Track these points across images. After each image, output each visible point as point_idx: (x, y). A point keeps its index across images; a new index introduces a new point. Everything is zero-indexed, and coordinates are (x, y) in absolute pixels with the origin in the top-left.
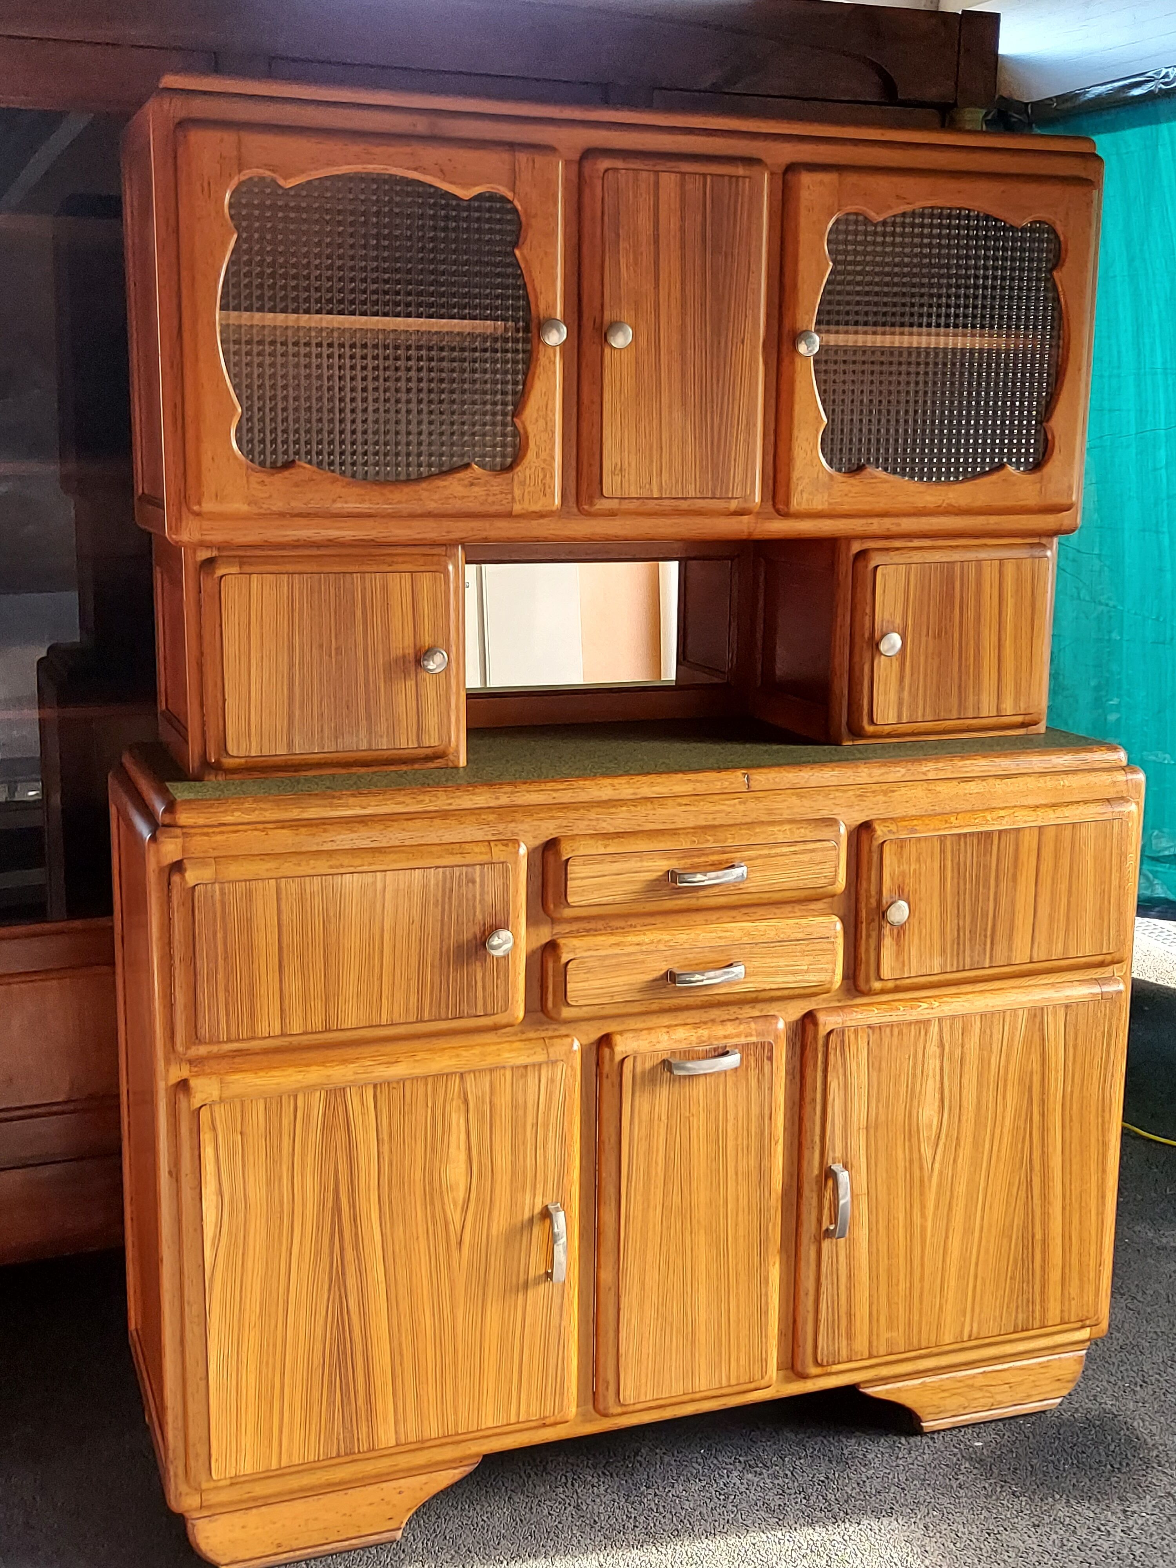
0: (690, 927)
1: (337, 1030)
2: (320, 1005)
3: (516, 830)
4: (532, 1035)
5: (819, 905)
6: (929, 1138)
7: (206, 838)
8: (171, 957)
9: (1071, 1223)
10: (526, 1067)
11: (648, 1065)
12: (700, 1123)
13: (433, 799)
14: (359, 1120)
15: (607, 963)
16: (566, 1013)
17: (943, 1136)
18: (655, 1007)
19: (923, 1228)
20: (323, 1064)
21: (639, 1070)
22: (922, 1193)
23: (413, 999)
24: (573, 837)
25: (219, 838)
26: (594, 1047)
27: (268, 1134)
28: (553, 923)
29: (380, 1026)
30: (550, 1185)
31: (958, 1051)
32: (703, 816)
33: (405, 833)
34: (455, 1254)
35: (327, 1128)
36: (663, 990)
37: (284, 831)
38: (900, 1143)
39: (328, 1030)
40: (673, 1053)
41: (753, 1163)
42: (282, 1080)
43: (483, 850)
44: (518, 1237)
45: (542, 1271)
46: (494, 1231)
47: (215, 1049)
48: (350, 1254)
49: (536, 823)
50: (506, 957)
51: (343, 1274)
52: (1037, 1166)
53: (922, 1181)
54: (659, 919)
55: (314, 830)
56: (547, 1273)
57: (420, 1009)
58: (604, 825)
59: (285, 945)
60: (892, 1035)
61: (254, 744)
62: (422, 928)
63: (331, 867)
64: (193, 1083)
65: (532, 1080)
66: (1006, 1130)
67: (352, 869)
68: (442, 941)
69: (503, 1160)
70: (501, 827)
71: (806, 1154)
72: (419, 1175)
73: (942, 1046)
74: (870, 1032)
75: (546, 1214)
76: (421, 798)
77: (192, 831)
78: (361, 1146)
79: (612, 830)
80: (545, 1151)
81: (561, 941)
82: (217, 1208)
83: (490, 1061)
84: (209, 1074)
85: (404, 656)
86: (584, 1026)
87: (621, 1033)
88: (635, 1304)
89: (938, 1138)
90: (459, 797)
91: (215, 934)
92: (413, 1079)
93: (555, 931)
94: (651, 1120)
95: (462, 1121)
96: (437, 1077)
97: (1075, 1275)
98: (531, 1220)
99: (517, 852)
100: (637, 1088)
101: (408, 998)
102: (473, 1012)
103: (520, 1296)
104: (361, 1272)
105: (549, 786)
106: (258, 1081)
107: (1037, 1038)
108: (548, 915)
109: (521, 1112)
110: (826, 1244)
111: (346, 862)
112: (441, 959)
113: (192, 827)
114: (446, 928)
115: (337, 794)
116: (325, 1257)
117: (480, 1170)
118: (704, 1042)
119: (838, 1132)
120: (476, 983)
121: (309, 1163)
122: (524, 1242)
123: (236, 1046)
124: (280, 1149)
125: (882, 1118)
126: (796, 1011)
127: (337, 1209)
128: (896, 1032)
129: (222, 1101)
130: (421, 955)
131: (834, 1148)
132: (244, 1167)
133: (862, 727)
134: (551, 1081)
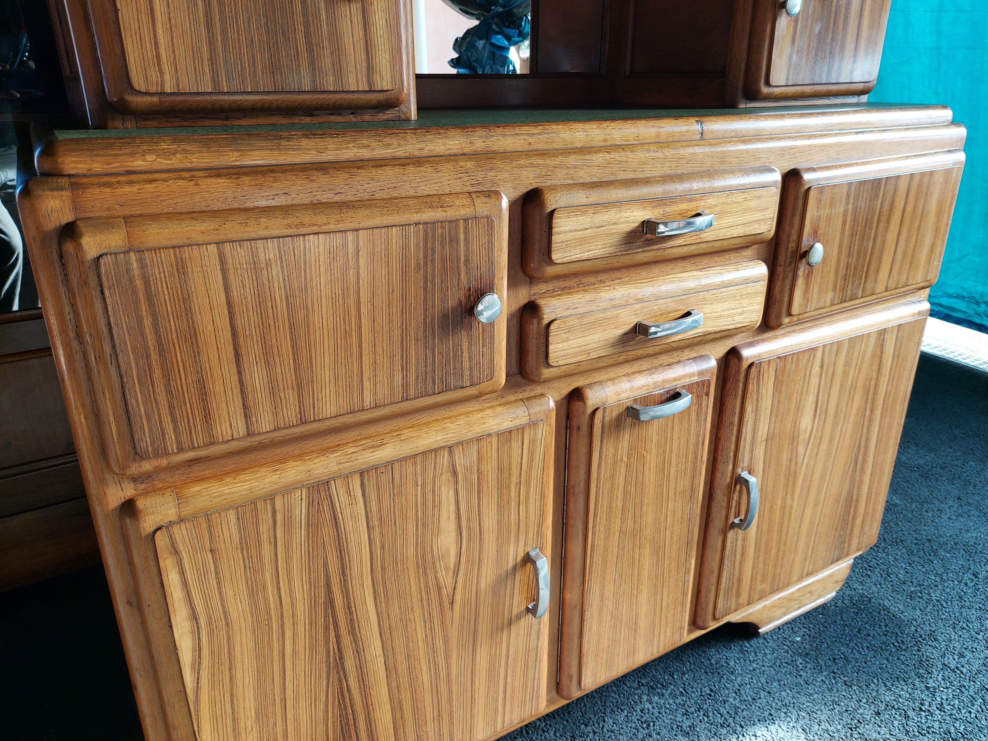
0: (652, 279)
1: (315, 420)
2: (292, 396)
3: (496, 179)
4: (511, 398)
5: (748, 252)
6: (804, 440)
7: (108, 190)
10: (511, 431)
11: (615, 414)
12: (651, 458)
13: (402, 142)
14: (347, 512)
15: (586, 321)
16: (546, 373)
17: (812, 437)
18: (621, 359)
19: (791, 507)
20: (300, 457)
21: (607, 419)
22: (794, 484)
23: (398, 377)
24: (554, 188)
25: (127, 189)
26: (565, 401)
27: (244, 545)
28: (531, 283)
29: (363, 409)
30: (531, 534)
31: (831, 370)
32: (668, 164)
33: (373, 183)
34: (448, 613)
36: (633, 343)
37: (219, 180)
38: (786, 446)
39: (303, 422)
40: (635, 400)
41: (688, 482)
42: (255, 484)
43: (465, 202)
44: (503, 586)
45: (523, 608)
46: (483, 585)
47: (164, 462)
48: (346, 640)
49: (516, 171)
50: (491, 324)
51: (341, 658)
52: (862, 449)
53: (795, 473)
54: (625, 272)
55: (261, 179)
56: (527, 608)
57: (405, 386)
58: (581, 173)
59: (240, 329)
60: (792, 362)
61: (167, 77)
62: (404, 297)
63: (289, 226)
64: (141, 504)
65: (516, 443)
67: (315, 229)
68: (425, 310)
70: (480, 176)
71: (720, 467)
72: (411, 552)
73: (822, 366)
74: (779, 361)
75: (528, 560)
76: (387, 140)
77: (85, 180)
78: (351, 537)
79: (588, 180)
80: (527, 506)
81: (541, 302)
82: (192, 632)
83: (477, 430)
84: (160, 489)
86: (556, 384)
87: (590, 385)
88: (595, 613)
89: (809, 439)
90: (431, 141)
91: (140, 322)
92: (401, 459)
93: (532, 292)
94: (615, 462)
95: (452, 493)
96: (424, 453)
98: (515, 568)
99: (501, 206)
100: (606, 435)
101: (392, 377)
102: (459, 383)
103: (505, 632)
104: (359, 652)
105: (524, 130)
106: (225, 490)
107: (878, 353)
108: (528, 276)
109: (506, 475)
110: (730, 535)
111: (307, 218)
112: (425, 331)
113: (85, 176)
114: (429, 296)
115: (285, 134)
116: (321, 649)
117: (469, 535)
118: (659, 386)
119: (748, 447)
120: (462, 353)
121: (296, 564)
122: (509, 587)
123: (191, 455)
124: (260, 558)
125: (777, 430)
126: (722, 349)
127: (330, 602)
128: (795, 360)
129: (181, 520)
130: (404, 329)
131: (743, 460)
132: (219, 583)
133: (759, 91)
134: (533, 442)
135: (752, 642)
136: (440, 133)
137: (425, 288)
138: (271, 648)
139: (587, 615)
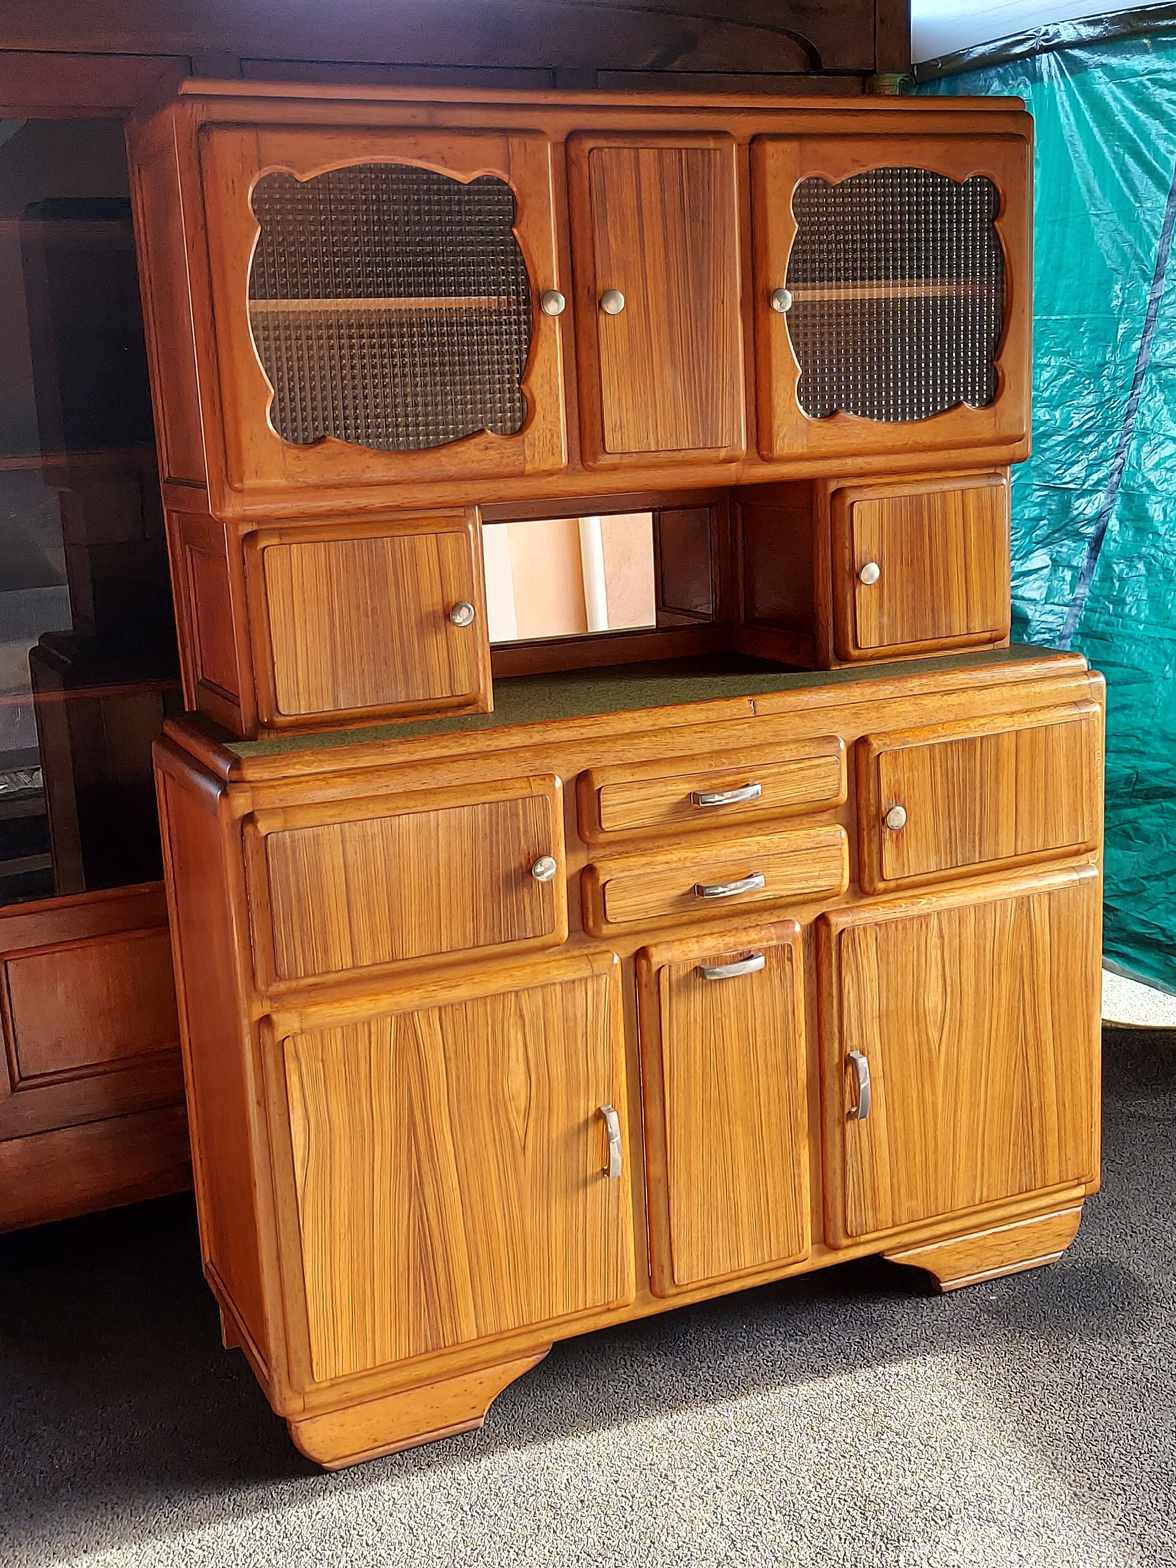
0: (711, 844)
1: (403, 959)
2: (385, 937)
3: (551, 765)
4: (576, 953)
5: (825, 816)
6: (935, 1022)
7: (272, 791)
8: (248, 903)
9: (1063, 1091)
10: (574, 982)
11: (682, 973)
12: (731, 1024)
13: (474, 741)
14: (427, 1041)
15: (640, 881)
16: (606, 930)
17: (947, 1019)
18: (685, 919)
19: (935, 1104)
20: (391, 992)
21: (674, 978)
22: (932, 1075)
23: (470, 926)
24: (603, 769)
25: (284, 790)
26: (632, 960)
27: (346, 1061)
28: (588, 848)
29: (441, 953)
30: (601, 1089)
31: (956, 941)
32: (717, 741)
33: (451, 775)
34: (520, 1158)
35: (399, 1050)
36: (692, 903)
37: (343, 780)
38: (909, 1028)
39: (394, 960)
40: (704, 960)
41: (780, 1056)
42: (355, 1009)
43: (523, 785)
44: (576, 1140)
45: (599, 1169)
46: (554, 1135)
47: (294, 984)
48: (426, 1166)
49: (569, 757)
50: (550, 882)
51: (422, 1184)
52: (1031, 1041)
53: (931, 1062)
54: (683, 839)
55: (370, 777)
56: (603, 1169)
57: (476, 934)
58: (629, 755)
59: (351, 885)
60: (897, 929)
61: (302, 703)
62: (474, 860)
63: (388, 809)
64: (275, 1017)
65: (579, 993)
66: (1003, 1009)
67: (407, 811)
68: (492, 871)
69: (558, 1069)
70: (537, 763)
71: (826, 1045)
72: (484, 1087)
73: (941, 937)
74: (877, 928)
75: (600, 1116)
76: (463, 741)
77: (259, 785)
78: (431, 1065)
79: (637, 759)
80: (595, 1058)
81: (598, 865)
82: (304, 1131)
83: (541, 979)
84: (288, 1009)
85: (434, 612)
86: (622, 942)
87: (656, 945)
88: (683, 1193)
89: (943, 1022)
90: (496, 738)
91: (289, 879)
92: (473, 1000)
93: (591, 856)
94: (688, 1023)
95: (520, 1036)
96: (494, 996)
97: (1070, 1139)
98: (587, 1121)
99: (554, 785)
100: (674, 994)
101: (464, 926)
102: (523, 934)
103: (581, 1192)
104: (437, 1181)
105: (578, 722)
106: (335, 1011)
107: (1025, 924)
108: (584, 842)
109: (572, 1024)
110: (849, 1126)
111: (401, 804)
112: (492, 888)
113: (258, 781)
114: (495, 859)
115: (386, 743)
116: (404, 1170)
117: (538, 1080)
118: (731, 948)
119: (854, 1022)
120: (524, 907)
121: (385, 1084)
122: (581, 1143)
123: (312, 980)
124: (358, 1073)
125: (892, 1006)
126: (810, 914)
127: (412, 1124)
128: (900, 927)
129: (303, 1032)
130: (474, 886)
131: (851, 1037)
132: (326, 1090)
133: (848, 652)
134: (597, 993)
135: (933, 1300)
136: (504, 732)
137: (491, 852)
138: (363, 1159)
139: (673, 1192)
